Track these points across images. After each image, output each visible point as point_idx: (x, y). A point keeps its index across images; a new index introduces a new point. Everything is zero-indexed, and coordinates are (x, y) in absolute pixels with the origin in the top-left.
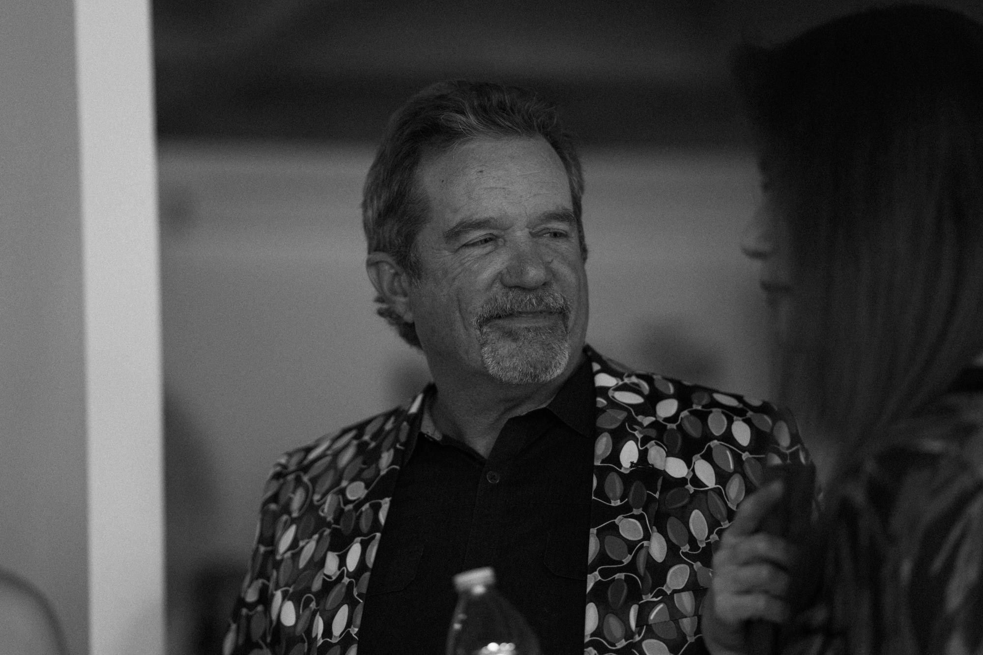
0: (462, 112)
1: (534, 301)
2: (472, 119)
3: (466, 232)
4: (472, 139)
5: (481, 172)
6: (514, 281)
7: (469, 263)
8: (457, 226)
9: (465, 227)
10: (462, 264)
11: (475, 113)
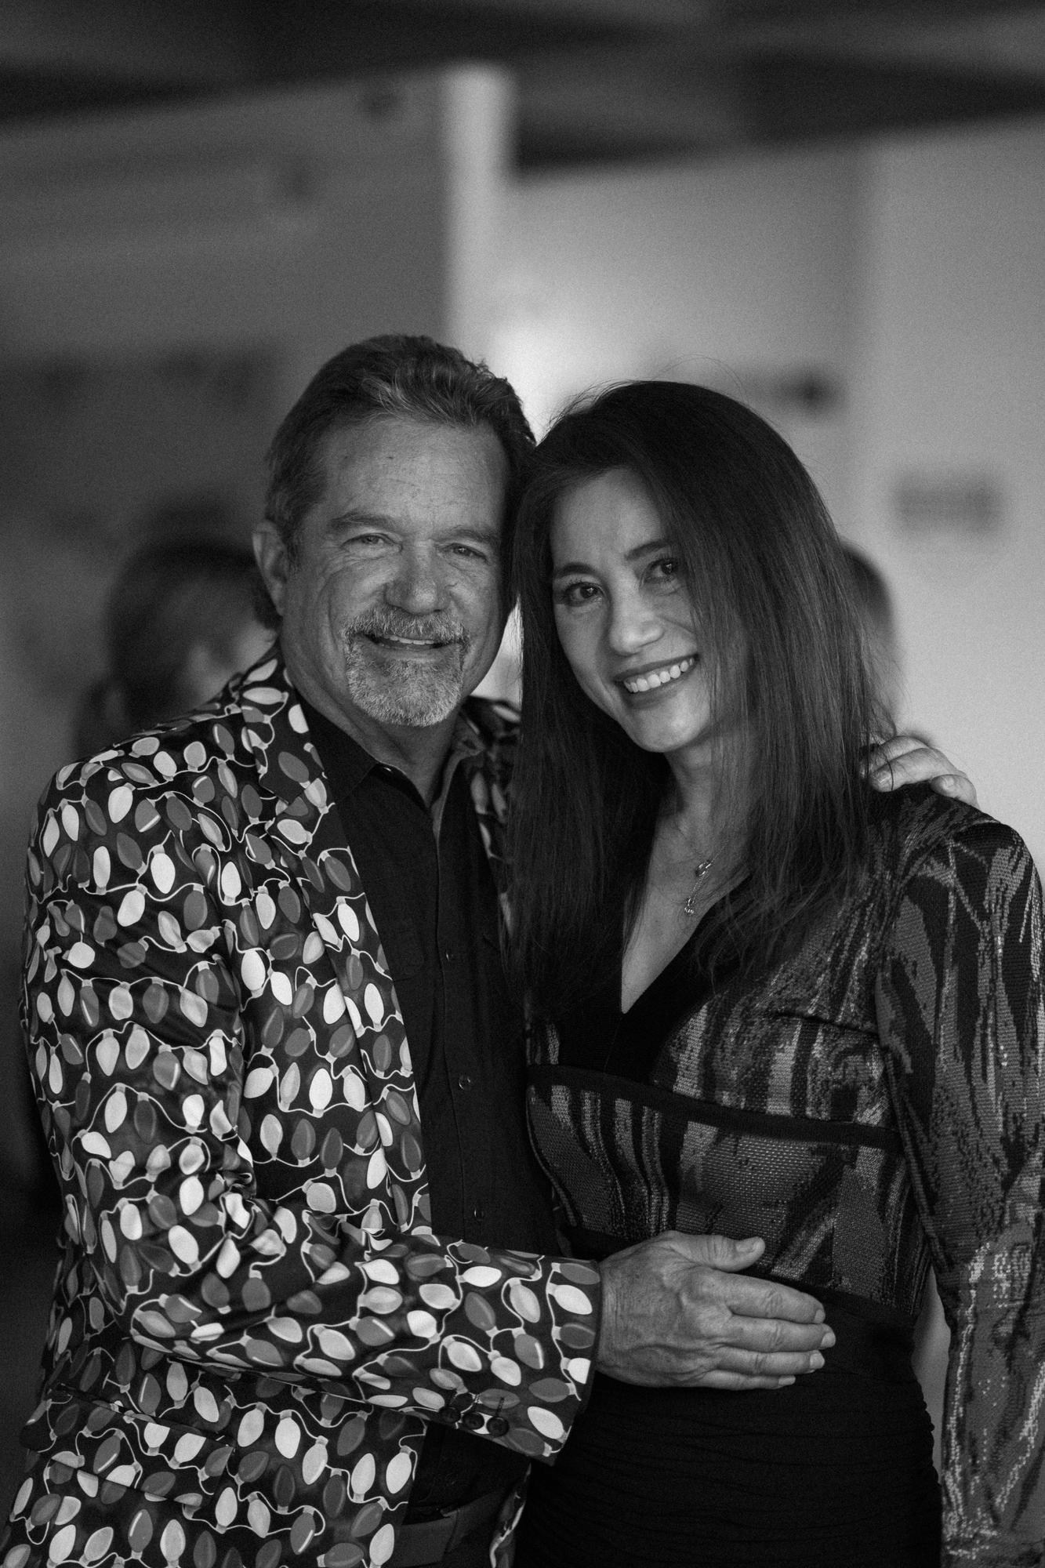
0: (389, 380)
1: (421, 628)
2: (400, 394)
3: (356, 526)
4: (392, 416)
5: (391, 458)
6: (396, 599)
7: (352, 563)
8: (349, 515)
9: (357, 520)
10: (344, 562)
11: (405, 386)
